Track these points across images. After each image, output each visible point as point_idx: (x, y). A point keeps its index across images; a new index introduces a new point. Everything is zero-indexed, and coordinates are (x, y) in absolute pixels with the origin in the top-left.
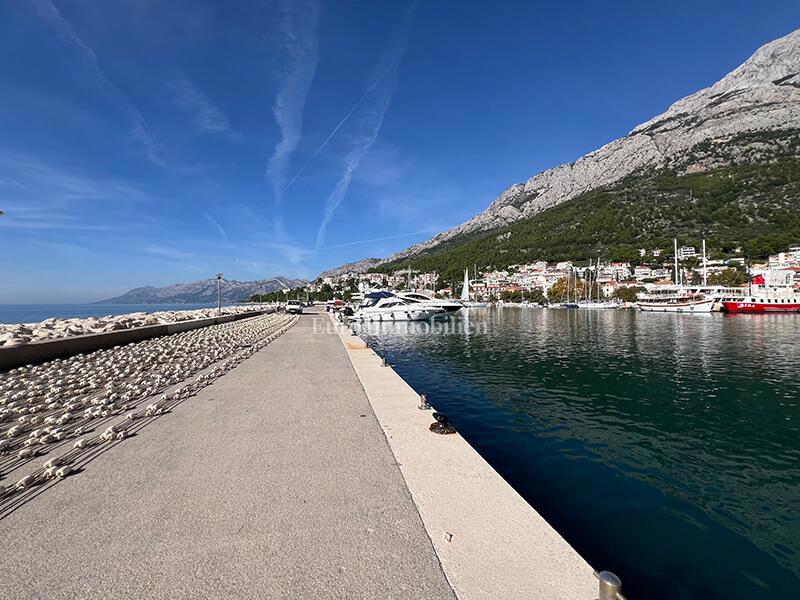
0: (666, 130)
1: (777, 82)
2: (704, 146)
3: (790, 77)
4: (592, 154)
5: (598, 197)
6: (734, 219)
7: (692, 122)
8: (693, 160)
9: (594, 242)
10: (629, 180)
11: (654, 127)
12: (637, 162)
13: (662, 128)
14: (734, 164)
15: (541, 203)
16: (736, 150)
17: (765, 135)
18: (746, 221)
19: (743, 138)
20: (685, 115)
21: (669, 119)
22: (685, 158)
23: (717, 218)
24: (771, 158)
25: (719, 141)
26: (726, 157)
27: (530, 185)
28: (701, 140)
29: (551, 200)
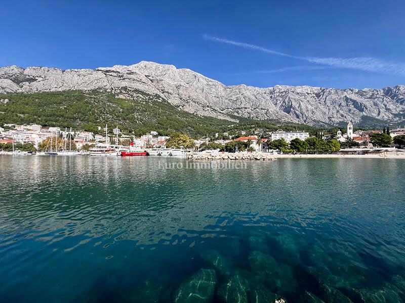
0: (111, 75)
1: (146, 76)
2: (125, 88)
3: (149, 76)
4: (76, 70)
5: (79, 95)
6: (133, 120)
7: (121, 77)
8: (121, 93)
9: (75, 119)
10: (95, 91)
11: (107, 71)
12: (99, 85)
13: (110, 74)
14: (134, 100)
15: (37, 87)
16: (135, 95)
17: (143, 93)
18: (136, 122)
19: (136, 91)
20: (119, 73)
21: (113, 71)
22: (119, 91)
23: (127, 119)
24: (143, 101)
25: (130, 89)
26: (132, 96)
27: (29, 71)
28: (124, 86)
29: (47, 87)
